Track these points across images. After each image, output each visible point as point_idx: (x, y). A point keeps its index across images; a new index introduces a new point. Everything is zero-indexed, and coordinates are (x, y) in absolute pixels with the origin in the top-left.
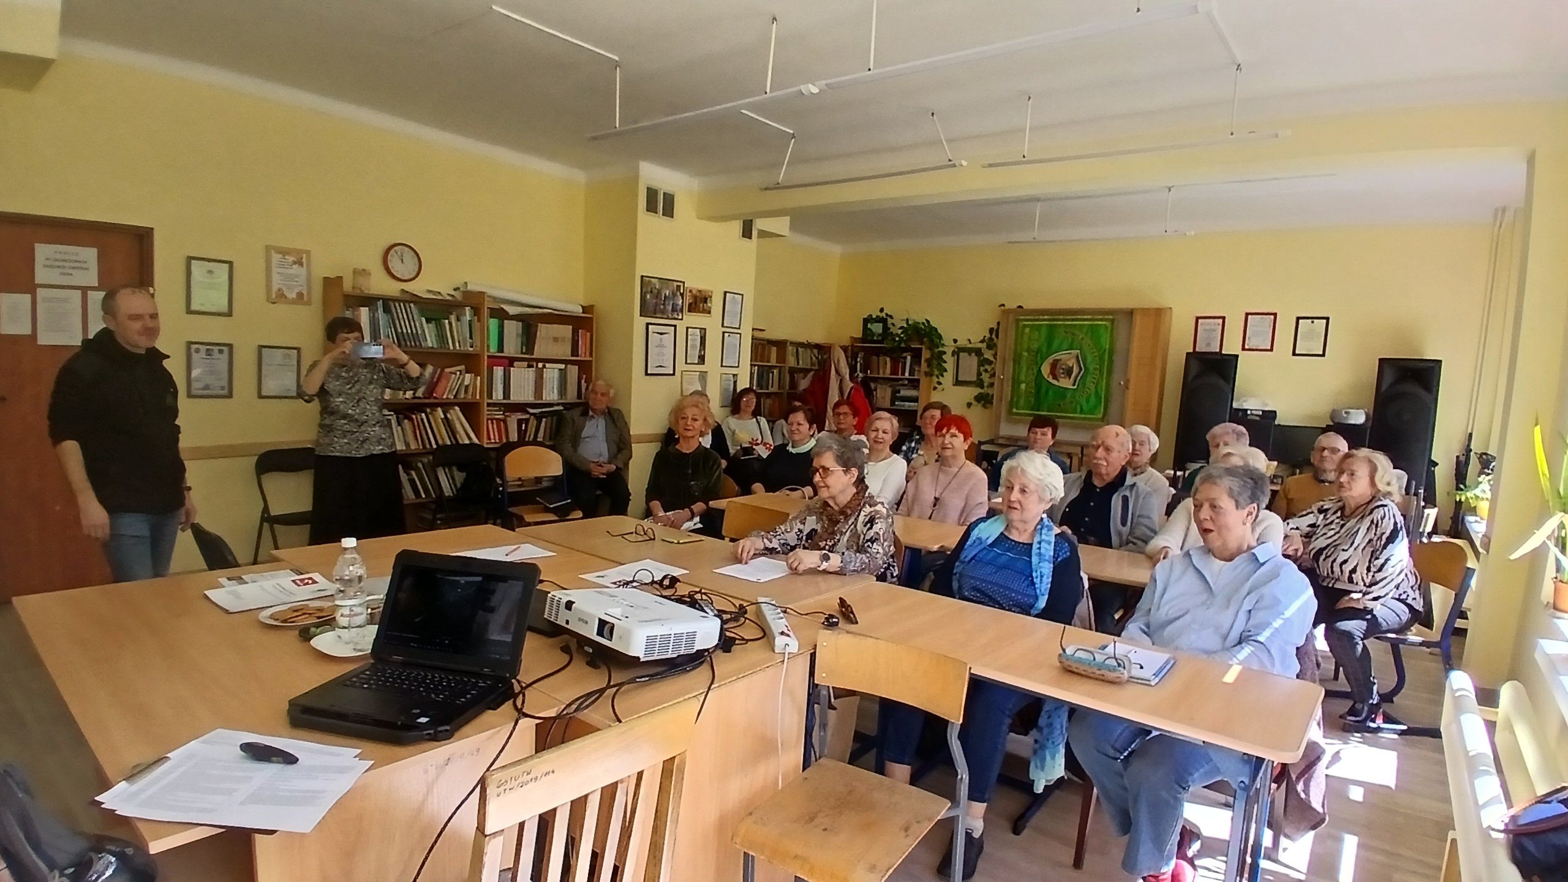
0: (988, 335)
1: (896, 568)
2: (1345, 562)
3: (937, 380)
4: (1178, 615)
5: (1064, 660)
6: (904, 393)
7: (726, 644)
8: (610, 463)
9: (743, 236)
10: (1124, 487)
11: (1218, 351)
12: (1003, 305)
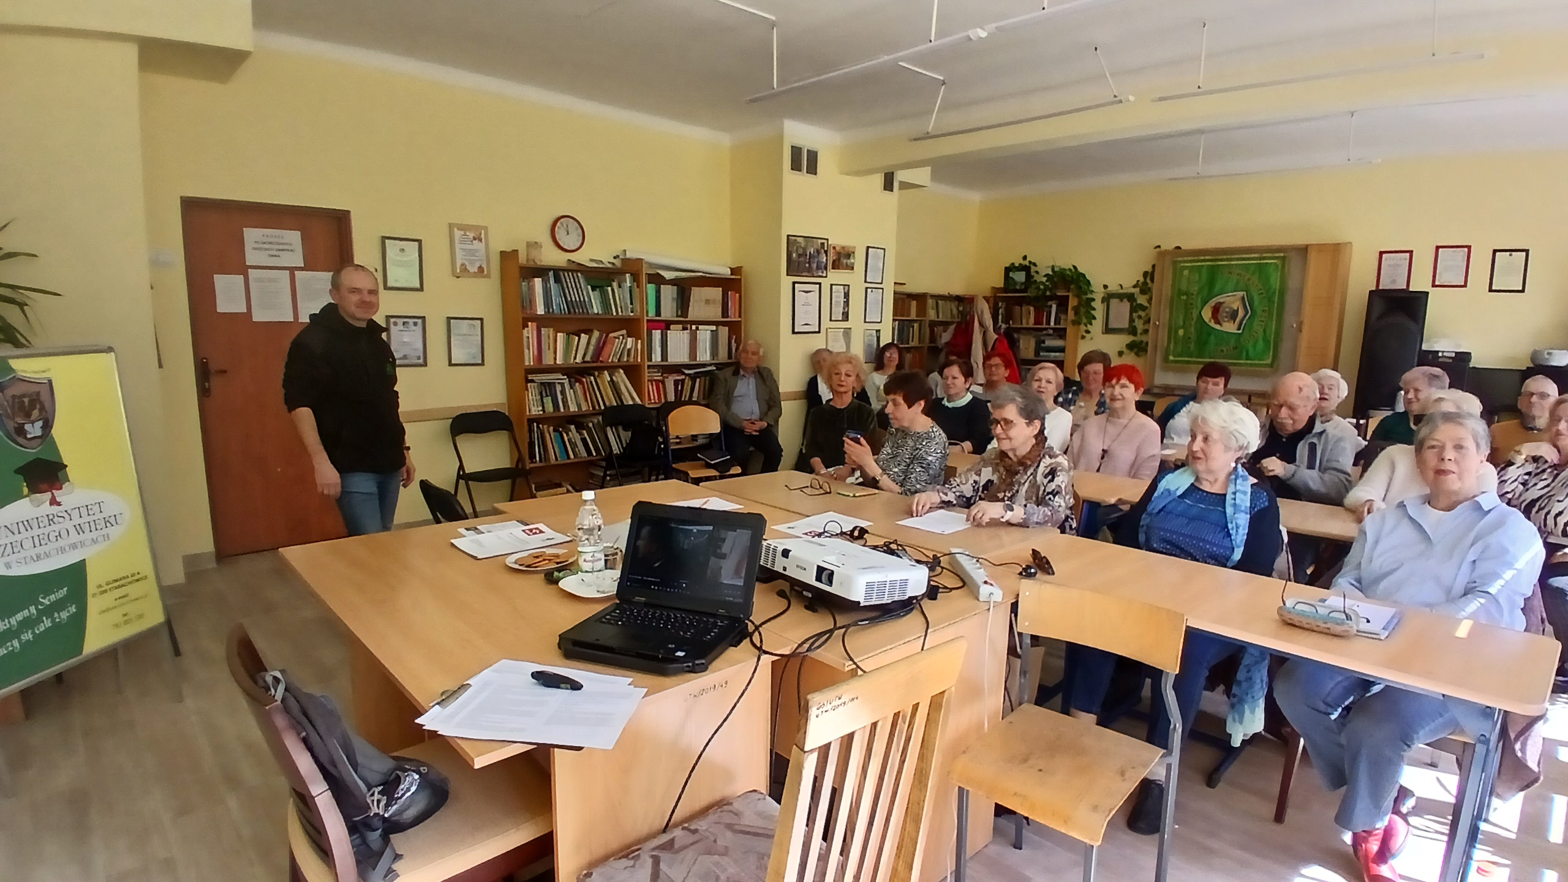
0: (1142, 279)
1: (1075, 520)
2: (1560, 513)
3: (1085, 328)
4: (1394, 566)
5: (1285, 613)
6: (1050, 343)
7: (932, 592)
8: (761, 420)
9: (885, 189)
10: (1311, 435)
11: (1405, 287)
12: (1159, 247)
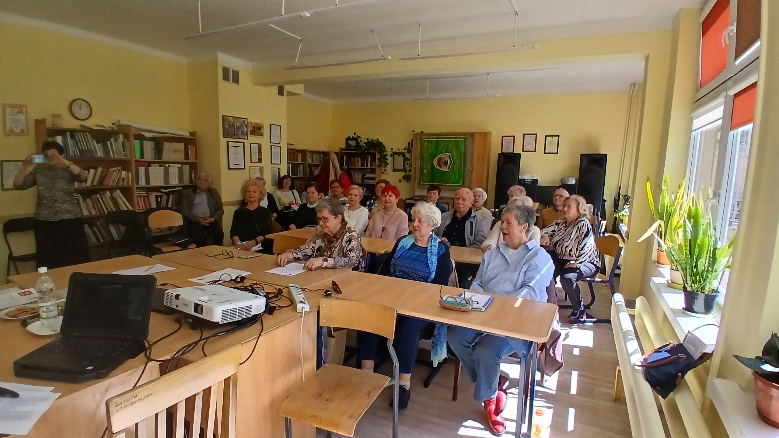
0: (408, 146)
1: (364, 263)
2: (567, 246)
3: (384, 169)
4: (494, 276)
5: (442, 303)
6: (368, 175)
7: (270, 310)
8: (211, 217)
9: (279, 94)
10: (471, 218)
11: (512, 152)
12: (414, 131)
